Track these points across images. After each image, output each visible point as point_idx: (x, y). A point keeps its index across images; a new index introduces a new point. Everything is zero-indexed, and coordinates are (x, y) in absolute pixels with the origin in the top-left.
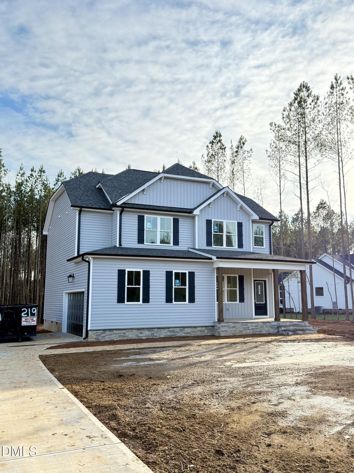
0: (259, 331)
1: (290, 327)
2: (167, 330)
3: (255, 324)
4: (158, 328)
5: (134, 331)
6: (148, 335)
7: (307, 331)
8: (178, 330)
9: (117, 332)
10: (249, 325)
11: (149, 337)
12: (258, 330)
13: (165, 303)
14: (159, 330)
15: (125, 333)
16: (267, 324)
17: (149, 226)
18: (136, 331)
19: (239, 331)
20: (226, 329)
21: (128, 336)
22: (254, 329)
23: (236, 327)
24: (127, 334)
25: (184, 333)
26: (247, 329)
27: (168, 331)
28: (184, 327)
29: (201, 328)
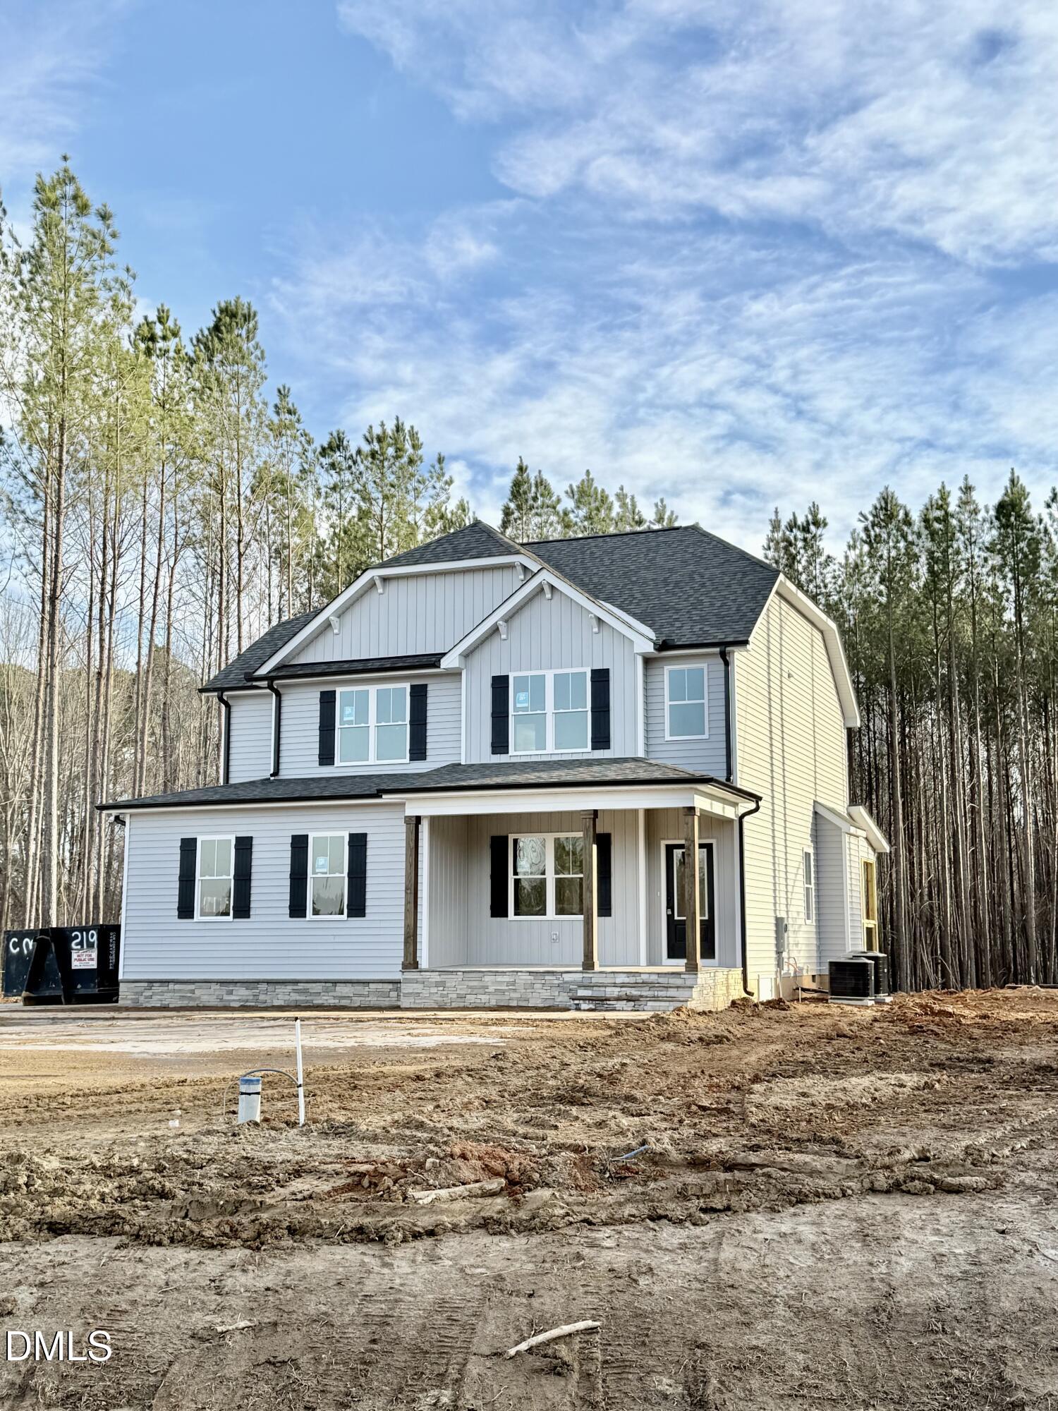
0: (518, 999)
1: (608, 989)
2: (290, 987)
3: (506, 978)
4: (269, 982)
5: (214, 986)
6: (244, 998)
7: (650, 1004)
8: (317, 988)
9: (177, 987)
10: (487, 978)
11: (248, 1004)
12: (514, 995)
13: (287, 918)
14: (271, 988)
15: (193, 992)
16: (547, 978)
17: (350, 715)
18: (218, 987)
19: (455, 996)
20: (418, 988)
21: (199, 998)
22: (503, 992)
23: (448, 985)
24: (198, 993)
25: (335, 997)
26: (481, 991)
27: (295, 991)
28: (335, 983)
29: (380, 986)
